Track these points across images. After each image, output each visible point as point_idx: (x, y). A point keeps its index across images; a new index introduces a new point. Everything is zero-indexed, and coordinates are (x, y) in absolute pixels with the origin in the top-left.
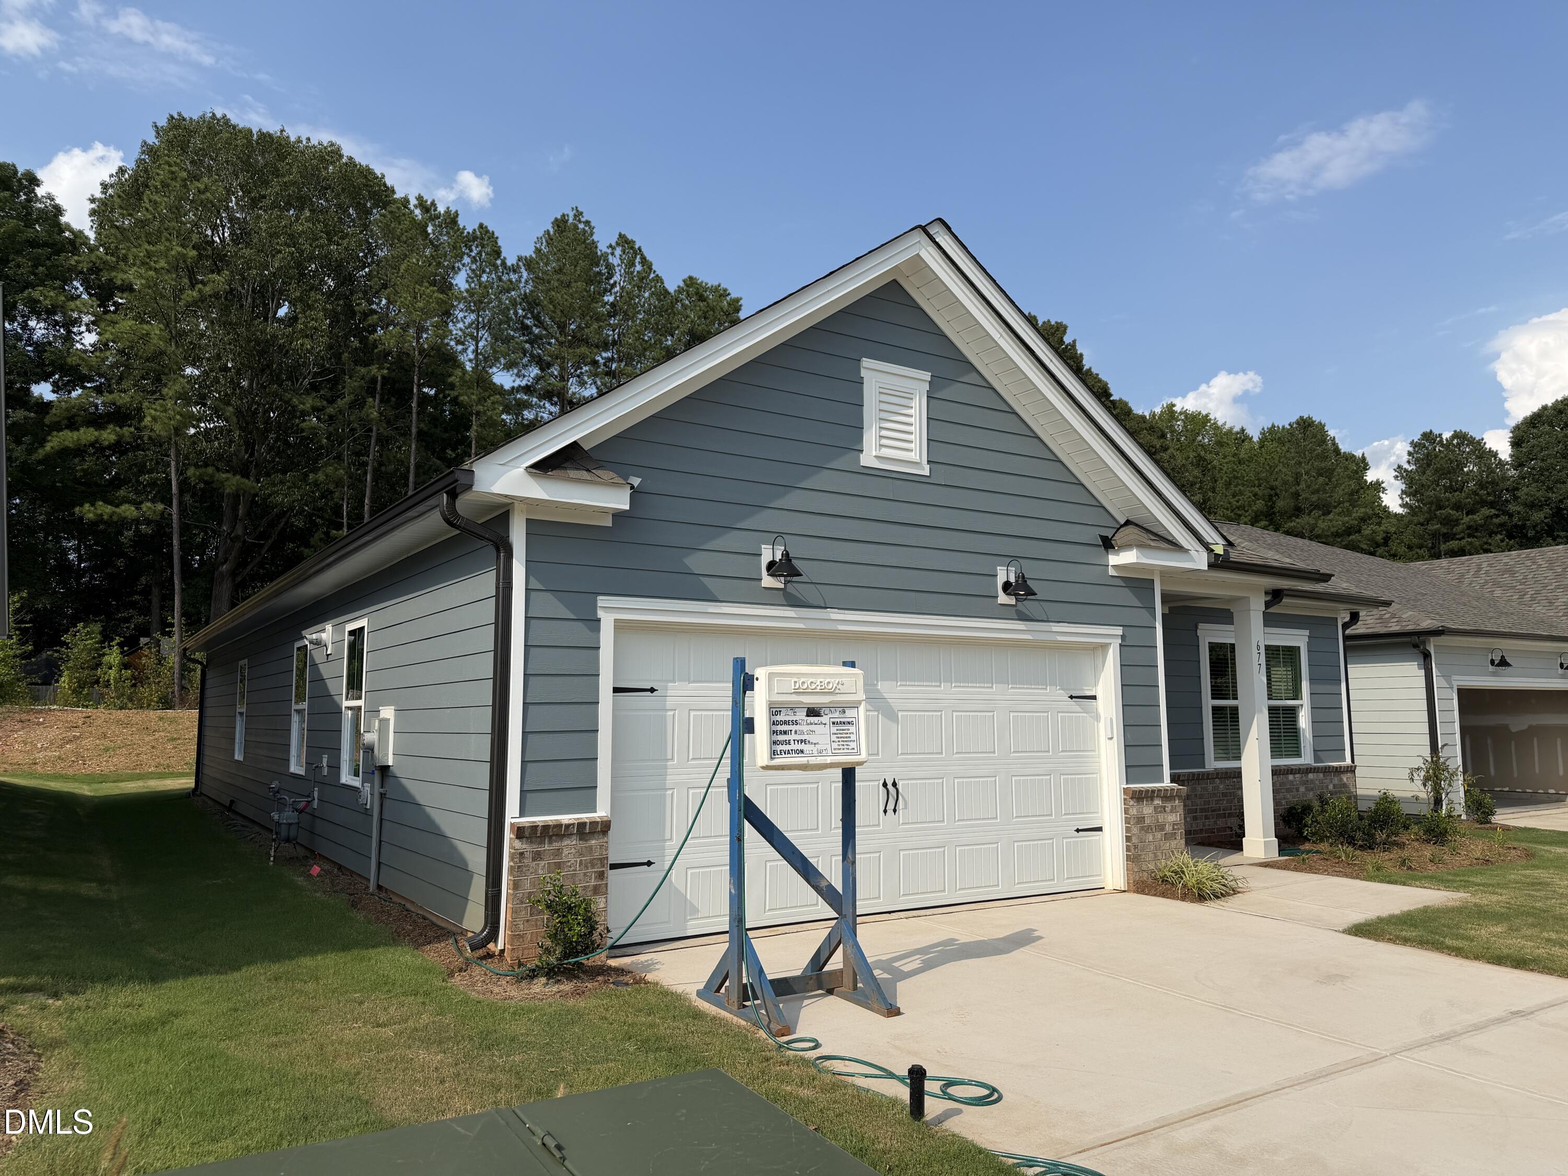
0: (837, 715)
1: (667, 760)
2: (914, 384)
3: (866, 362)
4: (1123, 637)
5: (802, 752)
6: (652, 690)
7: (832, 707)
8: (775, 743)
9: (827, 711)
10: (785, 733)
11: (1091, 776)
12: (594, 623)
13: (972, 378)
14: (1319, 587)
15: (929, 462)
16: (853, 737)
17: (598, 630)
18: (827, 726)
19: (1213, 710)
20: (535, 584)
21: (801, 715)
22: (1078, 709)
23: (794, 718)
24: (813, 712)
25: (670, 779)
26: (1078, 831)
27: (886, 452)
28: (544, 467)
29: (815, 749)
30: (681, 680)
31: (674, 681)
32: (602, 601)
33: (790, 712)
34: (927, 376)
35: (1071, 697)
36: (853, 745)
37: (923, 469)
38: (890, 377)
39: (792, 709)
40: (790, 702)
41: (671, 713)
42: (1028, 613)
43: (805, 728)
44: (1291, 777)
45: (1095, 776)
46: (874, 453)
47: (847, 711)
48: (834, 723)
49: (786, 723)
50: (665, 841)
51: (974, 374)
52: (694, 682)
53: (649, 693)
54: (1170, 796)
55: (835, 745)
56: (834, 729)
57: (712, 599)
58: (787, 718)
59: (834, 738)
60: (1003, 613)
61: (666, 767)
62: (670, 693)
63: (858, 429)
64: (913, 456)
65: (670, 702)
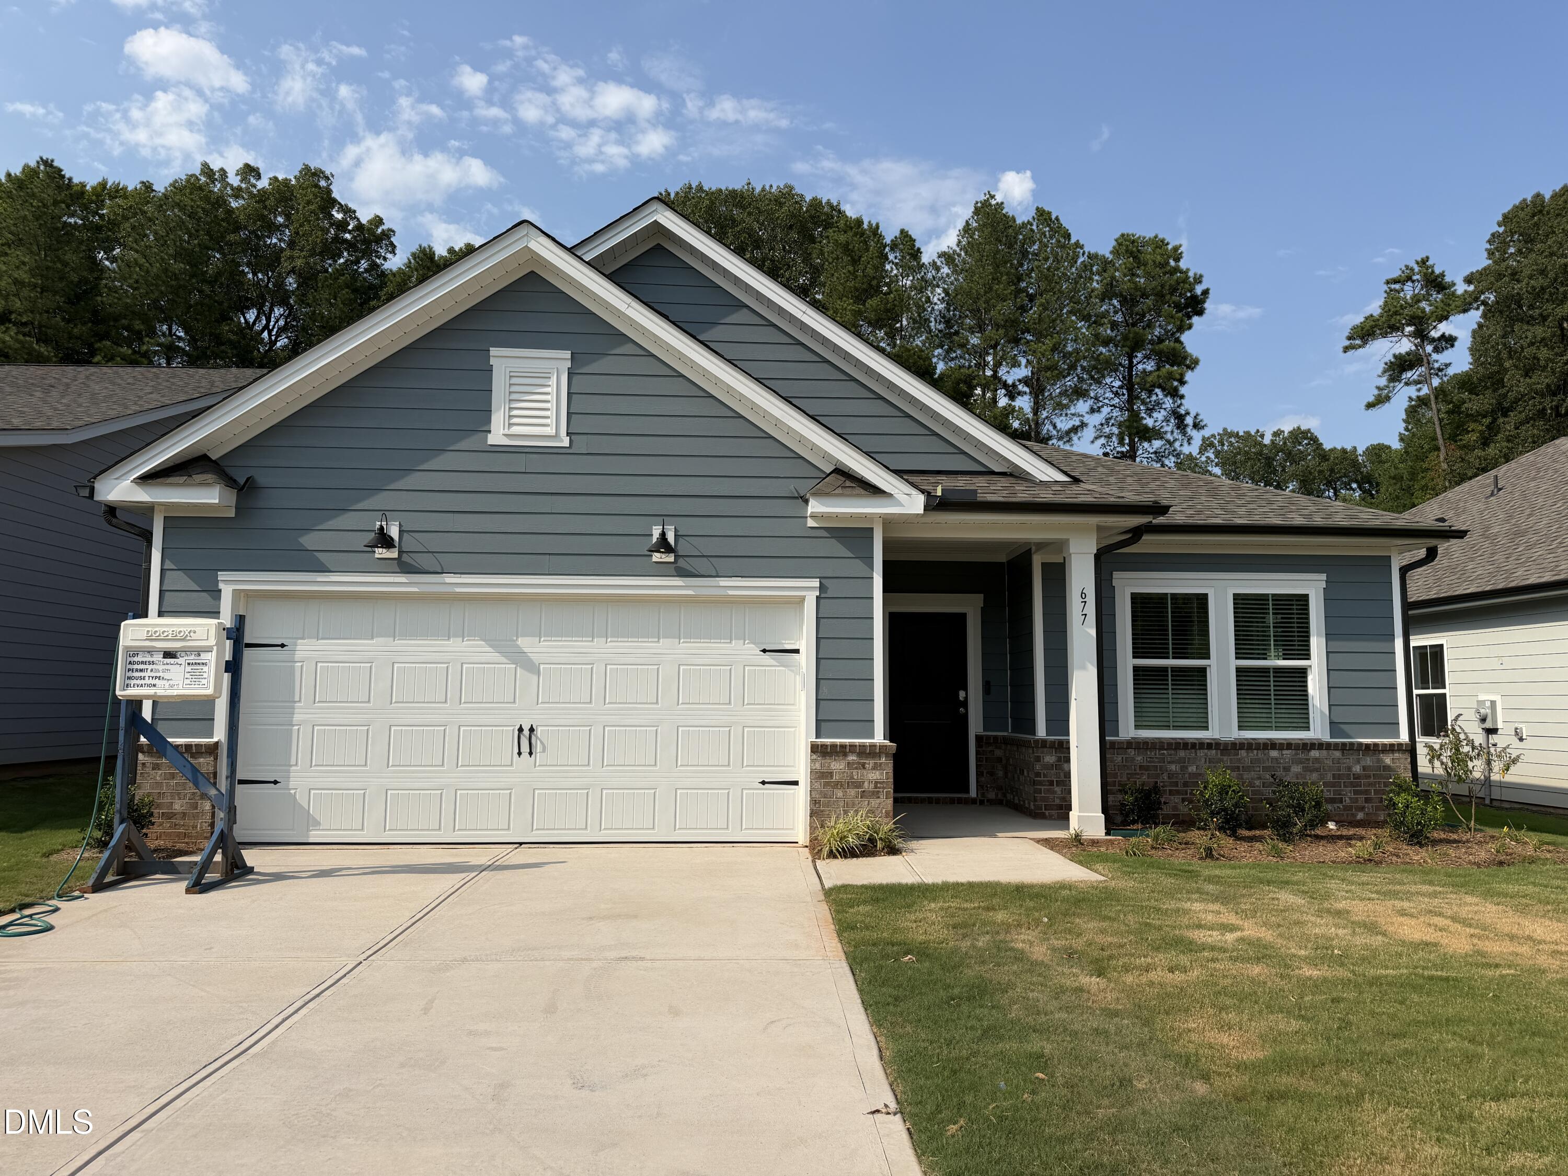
0: (193, 657)
1: (295, 702)
2: (554, 364)
3: (494, 351)
4: (822, 588)
5: (154, 685)
6: (283, 646)
7: (187, 651)
8: (129, 678)
9: (183, 654)
10: (141, 670)
11: (786, 729)
12: (216, 594)
13: (628, 349)
14: (1161, 520)
15: (568, 434)
16: (205, 675)
17: (219, 598)
18: (183, 667)
19: (1134, 671)
20: (168, 565)
21: (158, 657)
22: (773, 662)
23: (151, 659)
24: (169, 654)
25: (297, 718)
26: (763, 783)
27: (515, 430)
28: (147, 479)
29: (167, 684)
30: (309, 638)
31: (303, 638)
32: (222, 576)
33: (147, 655)
34: (567, 354)
35: (764, 651)
36: (204, 681)
37: (562, 441)
38: (526, 361)
39: (149, 652)
40: (144, 647)
41: (300, 664)
42: (693, 571)
43: (161, 667)
44: (1274, 753)
45: (793, 729)
46: (502, 432)
47: (202, 654)
48: (189, 664)
49: (142, 663)
50: (291, 766)
51: (631, 345)
52: (322, 639)
53: (280, 648)
54: (869, 754)
55: (188, 682)
56: (189, 669)
57: (323, 569)
58: (144, 660)
59: (188, 675)
60: (661, 570)
61: (293, 708)
62: (298, 648)
63: (487, 413)
64: (550, 431)
65: (298, 655)
